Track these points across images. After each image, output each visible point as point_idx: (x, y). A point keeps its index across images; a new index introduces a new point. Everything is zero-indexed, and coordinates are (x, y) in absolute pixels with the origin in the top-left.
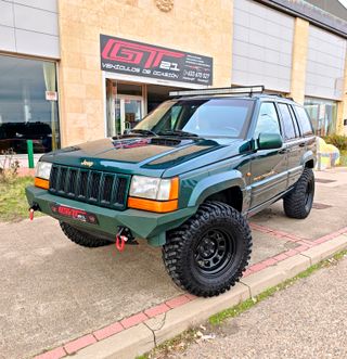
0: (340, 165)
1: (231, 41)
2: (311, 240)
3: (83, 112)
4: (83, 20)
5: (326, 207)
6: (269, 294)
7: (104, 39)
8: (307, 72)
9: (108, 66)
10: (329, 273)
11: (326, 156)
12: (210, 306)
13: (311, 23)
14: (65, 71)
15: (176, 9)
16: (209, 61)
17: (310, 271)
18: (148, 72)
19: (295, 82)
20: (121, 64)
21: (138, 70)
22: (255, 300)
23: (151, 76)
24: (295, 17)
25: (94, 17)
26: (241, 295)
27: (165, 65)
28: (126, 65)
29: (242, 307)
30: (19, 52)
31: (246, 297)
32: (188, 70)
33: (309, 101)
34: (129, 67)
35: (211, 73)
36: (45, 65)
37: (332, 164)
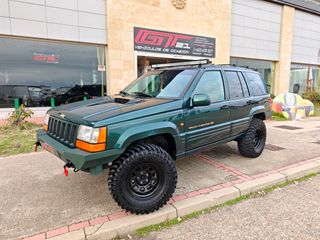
0: (314, 115)
1: (230, 26)
2: (250, 176)
3: (121, 78)
4: (122, 18)
5: (279, 149)
6: (194, 215)
7: (136, 30)
8: (293, 45)
9: (139, 47)
10: (254, 203)
11: (301, 108)
12: (138, 221)
13: (296, 9)
14: (111, 52)
15: (188, 7)
16: (213, 40)
17: (238, 200)
18: (167, 50)
19: (283, 53)
20: (147, 45)
21: (160, 49)
22: (179, 219)
23: (169, 53)
24: (283, 5)
25: (130, 16)
26: (168, 214)
27: (179, 45)
28: (152, 46)
29: (167, 224)
30: (81, 41)
31: (172, 217)
32: (197, 47)
33: (295, 66)
34: (153, 47)
35: (214, 49)
36: (98, 49)
37: (307, 115)
